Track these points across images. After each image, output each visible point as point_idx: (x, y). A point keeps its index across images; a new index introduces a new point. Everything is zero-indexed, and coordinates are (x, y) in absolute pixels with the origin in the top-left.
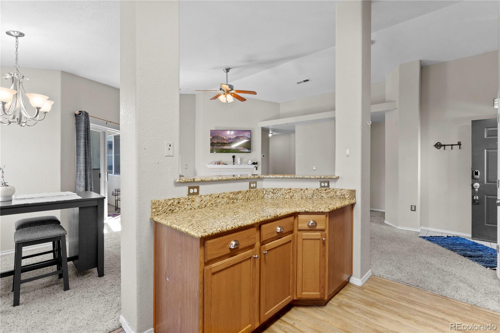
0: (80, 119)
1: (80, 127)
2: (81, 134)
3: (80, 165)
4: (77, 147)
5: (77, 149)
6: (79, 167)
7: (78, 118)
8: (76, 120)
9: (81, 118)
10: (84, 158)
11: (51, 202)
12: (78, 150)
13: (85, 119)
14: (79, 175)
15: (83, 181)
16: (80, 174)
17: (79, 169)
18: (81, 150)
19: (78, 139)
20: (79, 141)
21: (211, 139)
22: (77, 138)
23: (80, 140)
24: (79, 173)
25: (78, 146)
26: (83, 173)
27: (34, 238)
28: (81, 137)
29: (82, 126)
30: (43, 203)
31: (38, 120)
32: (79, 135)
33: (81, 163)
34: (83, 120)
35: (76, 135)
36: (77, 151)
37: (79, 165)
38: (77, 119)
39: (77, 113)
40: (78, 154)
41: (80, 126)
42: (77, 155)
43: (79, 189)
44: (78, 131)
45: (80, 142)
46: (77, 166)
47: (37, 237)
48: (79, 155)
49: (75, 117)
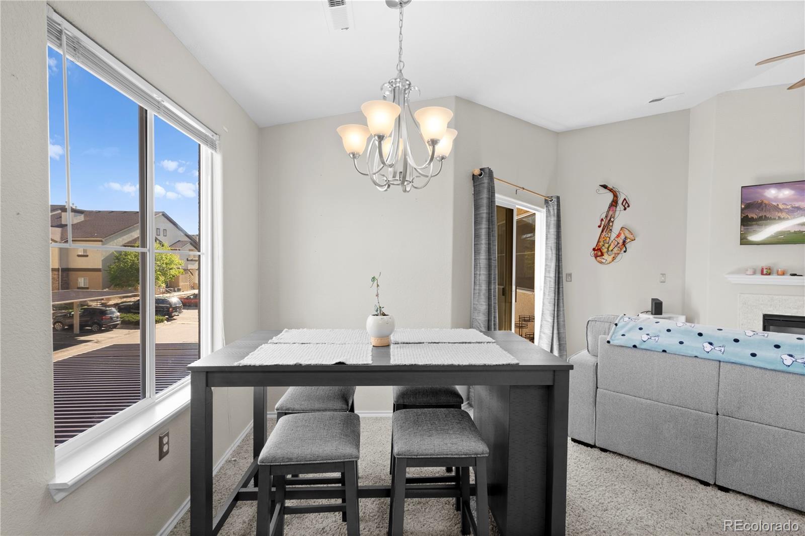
0: (481, 184)
1: (481, 199)
2: (482, 212)
3: (480, 271)
4: (475, 238)
5: (475, 242)
6: (478, 276)
7: (478, 183)
8: (474, 186)
9: (483, 182)
10: (486, 259)
11: (459, 366)
12: (477, 244)
13: (489, 183)
14: (477, 291)
15: (484, 303)
16: (479, 290)
17: (478, 279)
18: (482, 244)
19: (477, 222)
20: (478, 227)
21: (742, 210)
22: (475, 221)
23: (480, 223)
24: (477, 287)
25: (477, 236)
26: (484, 287)
27: (427, 452)
28: (482, 218)
29: (485, 195)
30: (444, 366)
31: (431, 177)
32: (479, 214)
33: (482, 269)
34: (486, 185)
35: (475, 215)
36: (475, 245)
37: (478, 273)
38: (475, 184)
39: (477, 172)
40: (477, 252)
41: (481, 197)
42: (475, 252)
43: (477, 318)
44: (477, 207)
45: (481, 229)
46: (475, 274)
47: (432, 452)
48: (479, 253)
49: (472, 181)
